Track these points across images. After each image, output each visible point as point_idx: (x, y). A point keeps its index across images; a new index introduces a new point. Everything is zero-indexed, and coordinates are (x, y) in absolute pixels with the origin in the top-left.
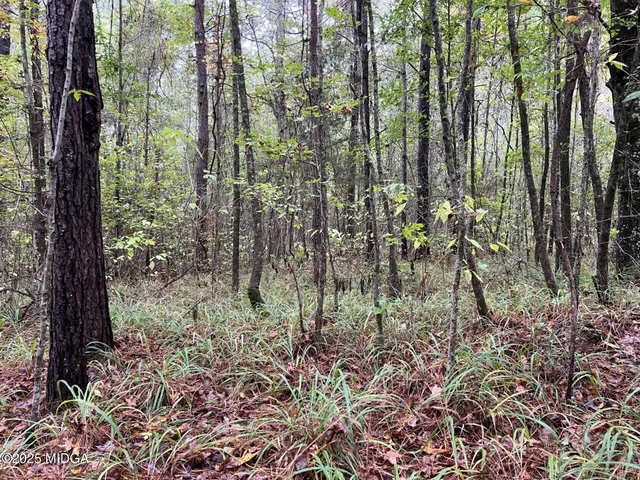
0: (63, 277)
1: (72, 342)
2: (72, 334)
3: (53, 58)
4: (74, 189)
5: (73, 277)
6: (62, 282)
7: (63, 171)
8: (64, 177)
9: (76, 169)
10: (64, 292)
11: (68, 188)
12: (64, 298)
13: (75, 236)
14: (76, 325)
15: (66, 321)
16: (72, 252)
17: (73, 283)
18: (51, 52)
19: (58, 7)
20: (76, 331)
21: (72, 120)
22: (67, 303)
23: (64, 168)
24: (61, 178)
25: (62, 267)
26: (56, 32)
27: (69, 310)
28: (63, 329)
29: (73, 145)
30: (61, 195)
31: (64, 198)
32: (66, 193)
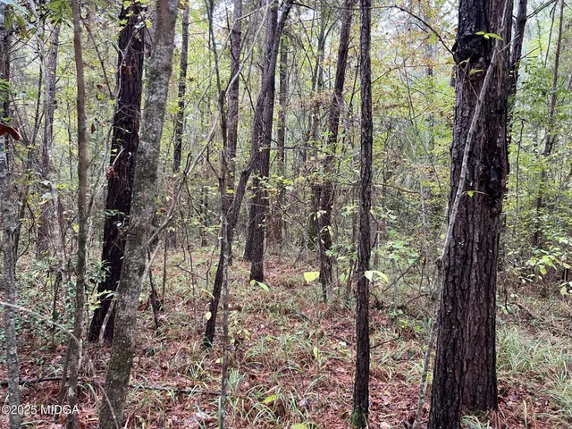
0: (445, 352)
1: (448, 414)
2: (448, 407)
3: (455, 156)
4: (462, 274)
5: (454, 354)
6: (444, 357)
7: (454, 257)
8: (455, 263)
9: (467, 255)
10: (445, 366)
11: (457, 273)
12: (445, 372)
13: (459, 318)
14: (453, 399)
15: (444, 394)
16: (455, 331)
17: (453, 360)
18: (454, 151)
19: (463, 110)
20: (452, 405)
21: (467, 210)
22: (446, 377)
23: (455, 254)
24: (452, 264)
25: (446, 343)
26: (460, 133)
27: (448, 384)
28: (441, 399)
29: (465, 233)
30: (450, 279)
31: (453, 282)
32: (454, 277)
